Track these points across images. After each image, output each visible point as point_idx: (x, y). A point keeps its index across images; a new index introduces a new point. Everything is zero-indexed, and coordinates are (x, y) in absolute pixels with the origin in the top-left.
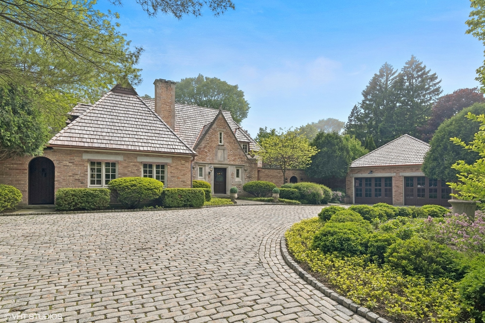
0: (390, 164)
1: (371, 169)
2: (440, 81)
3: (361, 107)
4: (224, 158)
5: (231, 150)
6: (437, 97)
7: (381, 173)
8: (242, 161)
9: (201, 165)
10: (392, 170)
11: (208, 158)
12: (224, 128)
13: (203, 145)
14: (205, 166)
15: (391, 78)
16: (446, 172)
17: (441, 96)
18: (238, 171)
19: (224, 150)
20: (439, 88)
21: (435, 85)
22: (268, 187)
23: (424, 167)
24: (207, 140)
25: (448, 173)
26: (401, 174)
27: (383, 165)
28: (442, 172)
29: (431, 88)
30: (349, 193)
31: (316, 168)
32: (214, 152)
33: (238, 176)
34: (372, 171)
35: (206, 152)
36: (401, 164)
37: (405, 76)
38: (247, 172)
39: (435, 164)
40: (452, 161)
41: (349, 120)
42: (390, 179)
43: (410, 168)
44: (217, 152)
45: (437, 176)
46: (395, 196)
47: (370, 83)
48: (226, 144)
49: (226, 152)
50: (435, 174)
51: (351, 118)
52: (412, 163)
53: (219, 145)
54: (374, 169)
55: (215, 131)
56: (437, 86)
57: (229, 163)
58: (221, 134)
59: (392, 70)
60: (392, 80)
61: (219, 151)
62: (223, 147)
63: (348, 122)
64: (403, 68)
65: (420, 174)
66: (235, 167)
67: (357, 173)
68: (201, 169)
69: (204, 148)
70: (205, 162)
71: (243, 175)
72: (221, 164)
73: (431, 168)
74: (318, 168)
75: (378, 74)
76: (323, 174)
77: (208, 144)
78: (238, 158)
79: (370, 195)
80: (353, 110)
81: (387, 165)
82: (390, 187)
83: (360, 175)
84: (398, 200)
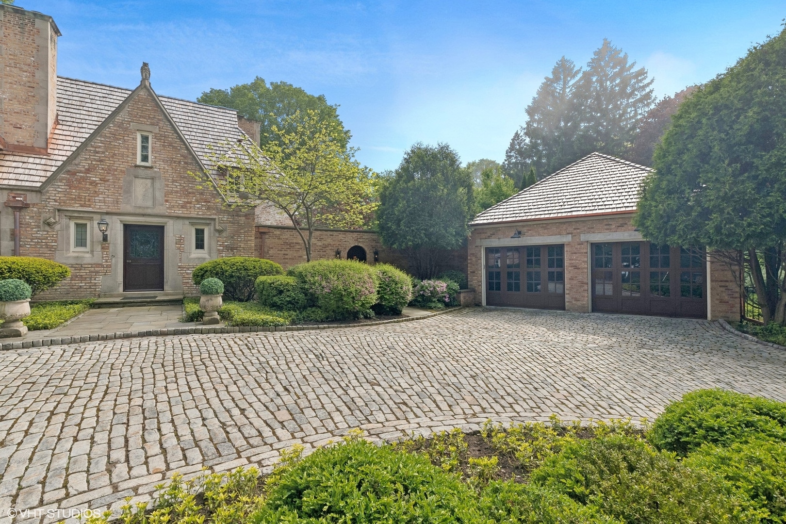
0: (560, 215)
1: (518, 227)
2: (652, 81)
3: (526, 134)
4: (154, 198)
5: (173, 181)
6: (647, 109)
7: (539, 235)
8: (209, 208)
9: (77, 218)
10: (564, 227)
11: (101, 197)
12: (152, 124)
13: (85, 165)
14: (91, 219)
15: (571, 83)
16: (710, 226)
17: (653, 106)
18: (200, 233)
19: (153, 179)
20: (651, 91)
21: (644, 87)
22: (244, 273)
23: (642, 217)
24: (98, 152)
25: (718, 229)
26: (583, 238)
27: (542, 216)
28: (696, 226)
29: (636, 93)
30: (473, 282)
31: (394, 227)
32: (121, 182)
33: (200, 245)
34: (520, 233)
35: (93, 183)
36: (584, 213)
37: (593, 75)
38: (224, 234)
39: (673, 203)
40: (731, 189)
41: (507, 156)
42: (559, 249)
43: (605, 222)
44: (130, 183)
45: (680, 237)
46: (570, 289)
47: (539, 93)
48: (160, 165)
49: (158, 184)
50: (673, 231)
51: (510, 152)
52: (610, 210)
53: (136, 166)
54: (523, 226)
55: (126, 129)
56: (647, 90)
57: (167, 212)
58: (145, 139)
59: (572, 69)
60: (573, 85)
61: (138, 182)
62: (149, 172)
63: (506, 160)
64: (590, 61)
65: (630, 235)
66: (187, 222)
67: (489, 237)
68: (81, 228)
69: (88, 171)
70: (90, 209)
71: (214, 244)
72: (144, 215)
73: (662, 217)
74: (398, 225)
75: (551, 76)
76: (410, 240)
77: (101, 161)
78: (198, 201)
79: (517, 288)
80: (513, 140)
81: (552, 216)
82: (559, 270)
83: (495, 243)
84: (577, 300)
